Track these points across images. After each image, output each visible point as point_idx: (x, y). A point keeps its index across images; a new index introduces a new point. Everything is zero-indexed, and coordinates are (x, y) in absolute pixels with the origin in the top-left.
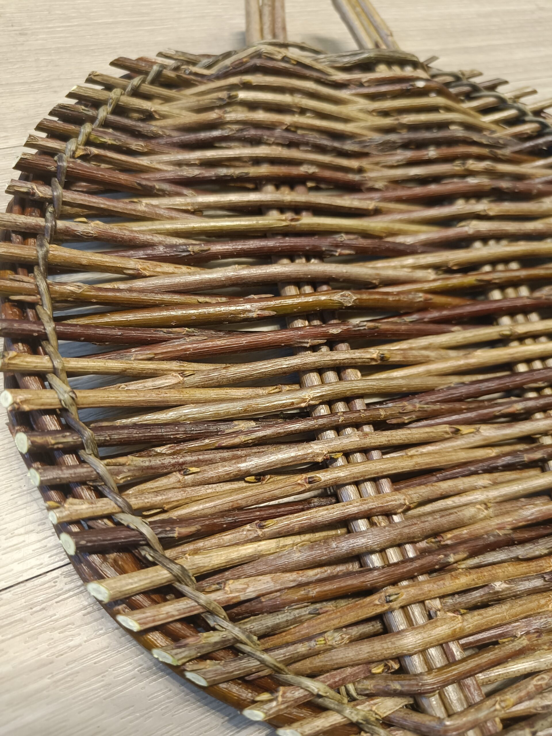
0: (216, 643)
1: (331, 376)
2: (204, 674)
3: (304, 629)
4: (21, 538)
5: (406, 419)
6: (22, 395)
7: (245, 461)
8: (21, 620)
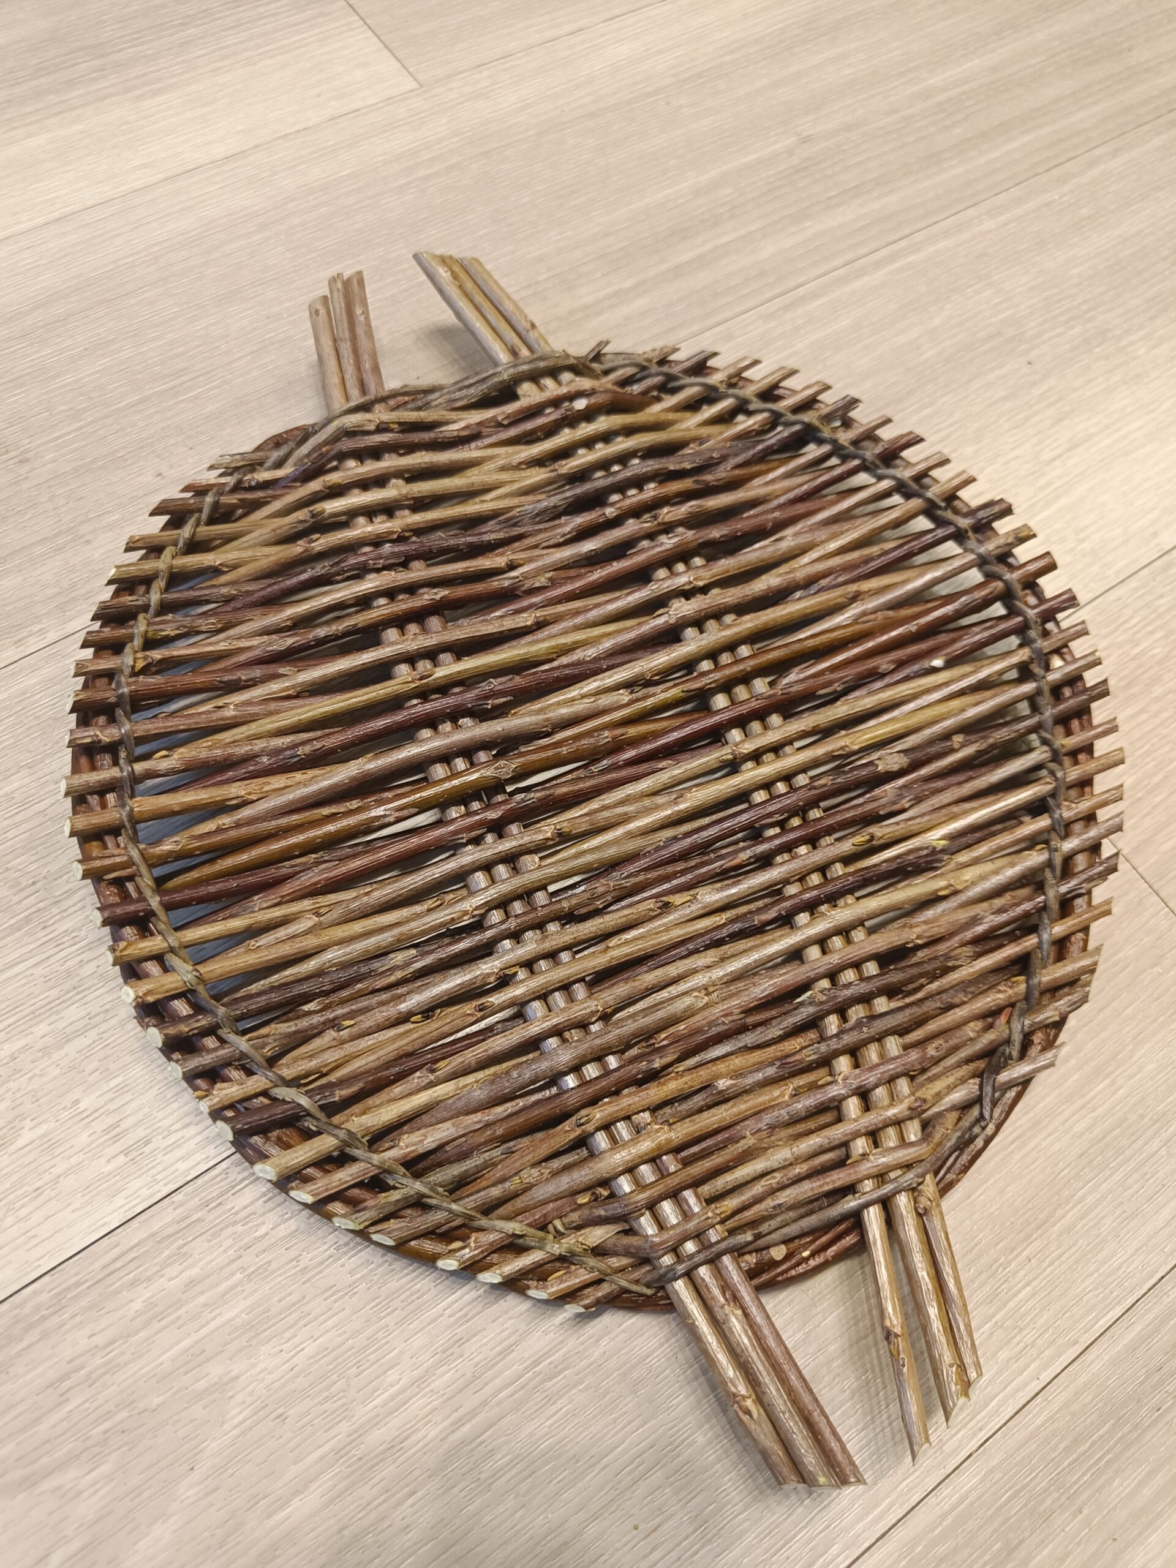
0: (397, 1201)
1: (502, 870)
2: (389, 1233)
3: (499, 1172)
4: (180, 1134)
5: (599, 904)
6: (144, 987)
7: (405, 1001)
8: (198, 1220)
